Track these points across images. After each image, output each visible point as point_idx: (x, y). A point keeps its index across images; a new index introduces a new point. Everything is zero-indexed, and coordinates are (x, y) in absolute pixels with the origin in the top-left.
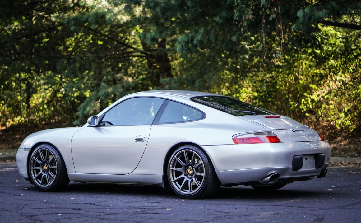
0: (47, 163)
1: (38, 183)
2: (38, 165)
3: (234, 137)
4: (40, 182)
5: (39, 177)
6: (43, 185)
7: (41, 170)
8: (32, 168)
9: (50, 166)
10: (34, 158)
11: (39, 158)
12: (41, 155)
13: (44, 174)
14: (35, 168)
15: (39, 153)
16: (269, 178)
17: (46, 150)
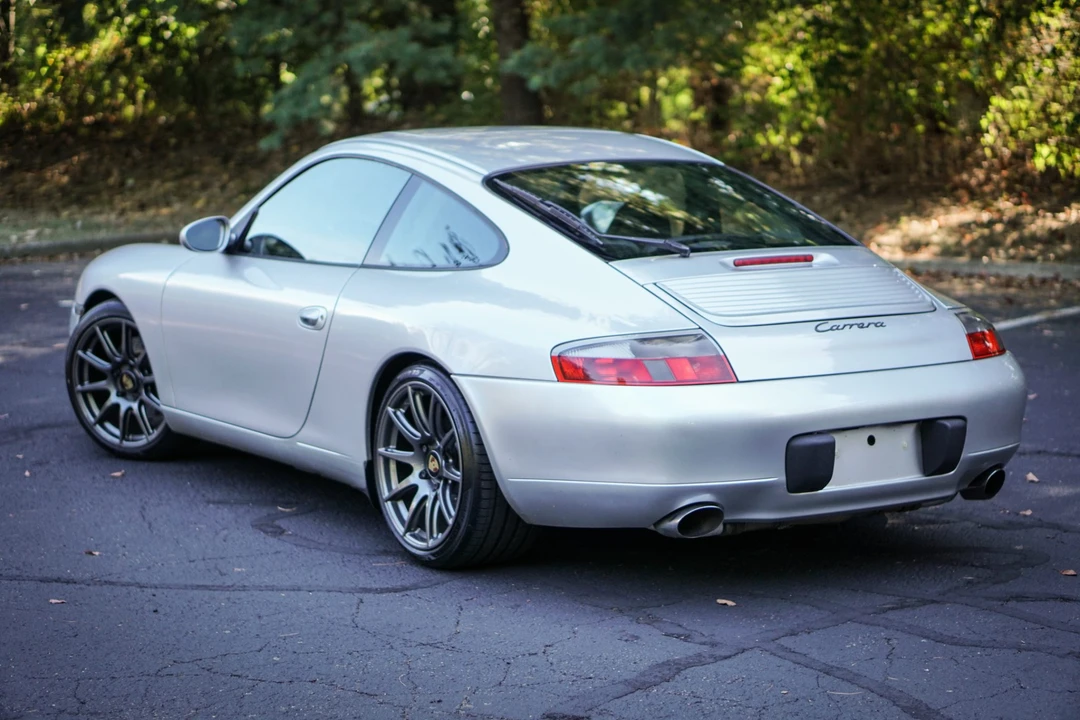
0: (132, 368)
1: (110, 433)
2: (96, 374)
3: (556, 353)
4: (117, 432)
5: (112, 415)
6: (128, 440)
7: (113, 393)
8: (79, 387)
9: (144, 375)
10: (80, 353)
11: (99, 351)
12: (105, 339)
13: (124, 405)
14: (87, 385)
15: (94, 334)
16: (678, 521)
17: (119, 325)
